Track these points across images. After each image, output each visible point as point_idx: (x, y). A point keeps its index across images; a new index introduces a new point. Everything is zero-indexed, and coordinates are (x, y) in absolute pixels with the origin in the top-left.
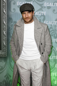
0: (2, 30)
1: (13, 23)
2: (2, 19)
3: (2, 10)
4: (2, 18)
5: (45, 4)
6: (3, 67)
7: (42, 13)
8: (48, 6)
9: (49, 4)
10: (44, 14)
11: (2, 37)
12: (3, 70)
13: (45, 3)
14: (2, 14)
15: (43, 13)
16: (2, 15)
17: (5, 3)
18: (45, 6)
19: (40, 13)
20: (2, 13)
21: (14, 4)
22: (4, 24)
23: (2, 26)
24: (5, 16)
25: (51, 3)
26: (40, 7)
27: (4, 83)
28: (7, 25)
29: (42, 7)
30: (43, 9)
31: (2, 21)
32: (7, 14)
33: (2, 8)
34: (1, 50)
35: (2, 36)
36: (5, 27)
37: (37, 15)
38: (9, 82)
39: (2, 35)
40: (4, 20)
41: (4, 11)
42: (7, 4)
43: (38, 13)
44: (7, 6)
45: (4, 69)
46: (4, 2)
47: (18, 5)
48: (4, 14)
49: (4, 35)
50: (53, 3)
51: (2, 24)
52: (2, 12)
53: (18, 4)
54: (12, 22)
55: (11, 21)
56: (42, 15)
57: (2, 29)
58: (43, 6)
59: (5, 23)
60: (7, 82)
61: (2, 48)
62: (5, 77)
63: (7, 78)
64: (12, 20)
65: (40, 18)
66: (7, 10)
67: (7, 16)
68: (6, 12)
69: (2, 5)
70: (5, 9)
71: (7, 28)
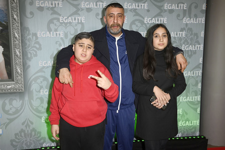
0: (13, 48)
1: (31, 36)
2: (12, 29)
3: (11, 15)
4: (11, 27)
5: (83, 5)
6: (19, 109)
7: (78, 19)
8: (88, 7)
9: (89, 4)
10: (81, 21)
11: (14, 60)
12: (19, 114)
13: (82, 3)
14: (11, 21)
15: (80, 18)
16: (11, 23)
17: (16, 3)
18: (82, 7)
19: (75, 19)
20: (11, 19)
21: (31, 3)
22: (16, 38)
23: (12, 41)
24: (17, 24)
25: (91, 3)
26: (75, 10)
27: (23, 134)
28: (20, 39)
29: (78, 10)
30: (79, 12)
31: (12, 33)
32: (19, 22)
34: (13, 81)
35: (13, 58)
36: (17, 42)
37: (70, 22)
38: (29, 132)
39: (13, 56)
40: (15, 31)
41: (15, 17)
42: (18, 5)
43: (72, 19)
44: (18, 8)
45: (21, 112)
47: (37, 6)
48: (14, 21)
49: (17, 56)
50: (95, 3)
51: (12, 38)
52: (11, 17)
53: (37, 4)
54: (29, 34)
55: (27, 32)
56: (78, 23)
57: (13, 46)
58: (79, 7)
59: (17, 36)
60: (26, 132)
61: (15, 77)
62: (23, 124)
63: (26, 126)
64: (29, 31)
65: (76, 28)
66: (19, 15)
67: (19, 25)
69: (10, 7)
70: (16, 13)
71: (21, 45)
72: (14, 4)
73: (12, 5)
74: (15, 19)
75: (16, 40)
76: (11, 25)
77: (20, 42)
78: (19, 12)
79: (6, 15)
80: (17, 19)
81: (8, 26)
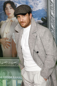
2: (49, 22)
14: (49, 17)
22: (52, 28)
24: (53, 19)
28: (55, 29)
31: (49, 25)
32: (55, 17)
33: (49, 10)
41: (52, 13)
42: (55, 5)
44: (55, 8)
46: (52, 2)
52: (49, 14)
59: (53, 27)
66: (55, 12)
67: (55, 19)
68: (54, 14)
69: (49, 7)
70: (53, 11)
71: (55, 33)
72: (52, 5)
73: (51, 6)
74: (52, 15)
75: (52, 30)
76: (49, 19)
77: (55, 31)
78: (55, 10)
79: (46, 13)
80: (53, 15)
81: (47, 21)
